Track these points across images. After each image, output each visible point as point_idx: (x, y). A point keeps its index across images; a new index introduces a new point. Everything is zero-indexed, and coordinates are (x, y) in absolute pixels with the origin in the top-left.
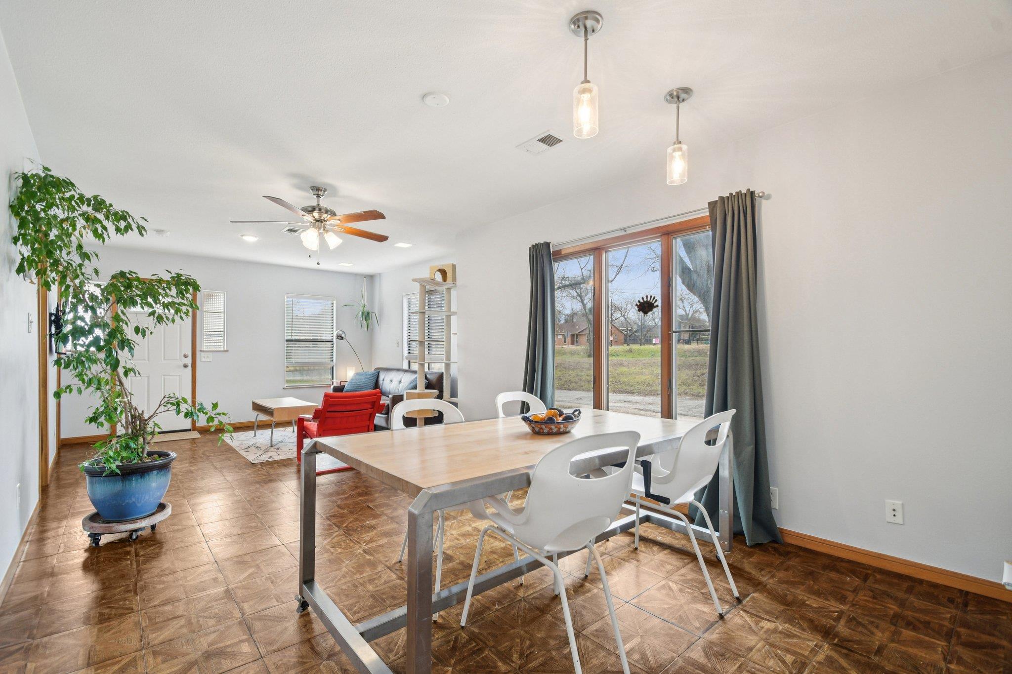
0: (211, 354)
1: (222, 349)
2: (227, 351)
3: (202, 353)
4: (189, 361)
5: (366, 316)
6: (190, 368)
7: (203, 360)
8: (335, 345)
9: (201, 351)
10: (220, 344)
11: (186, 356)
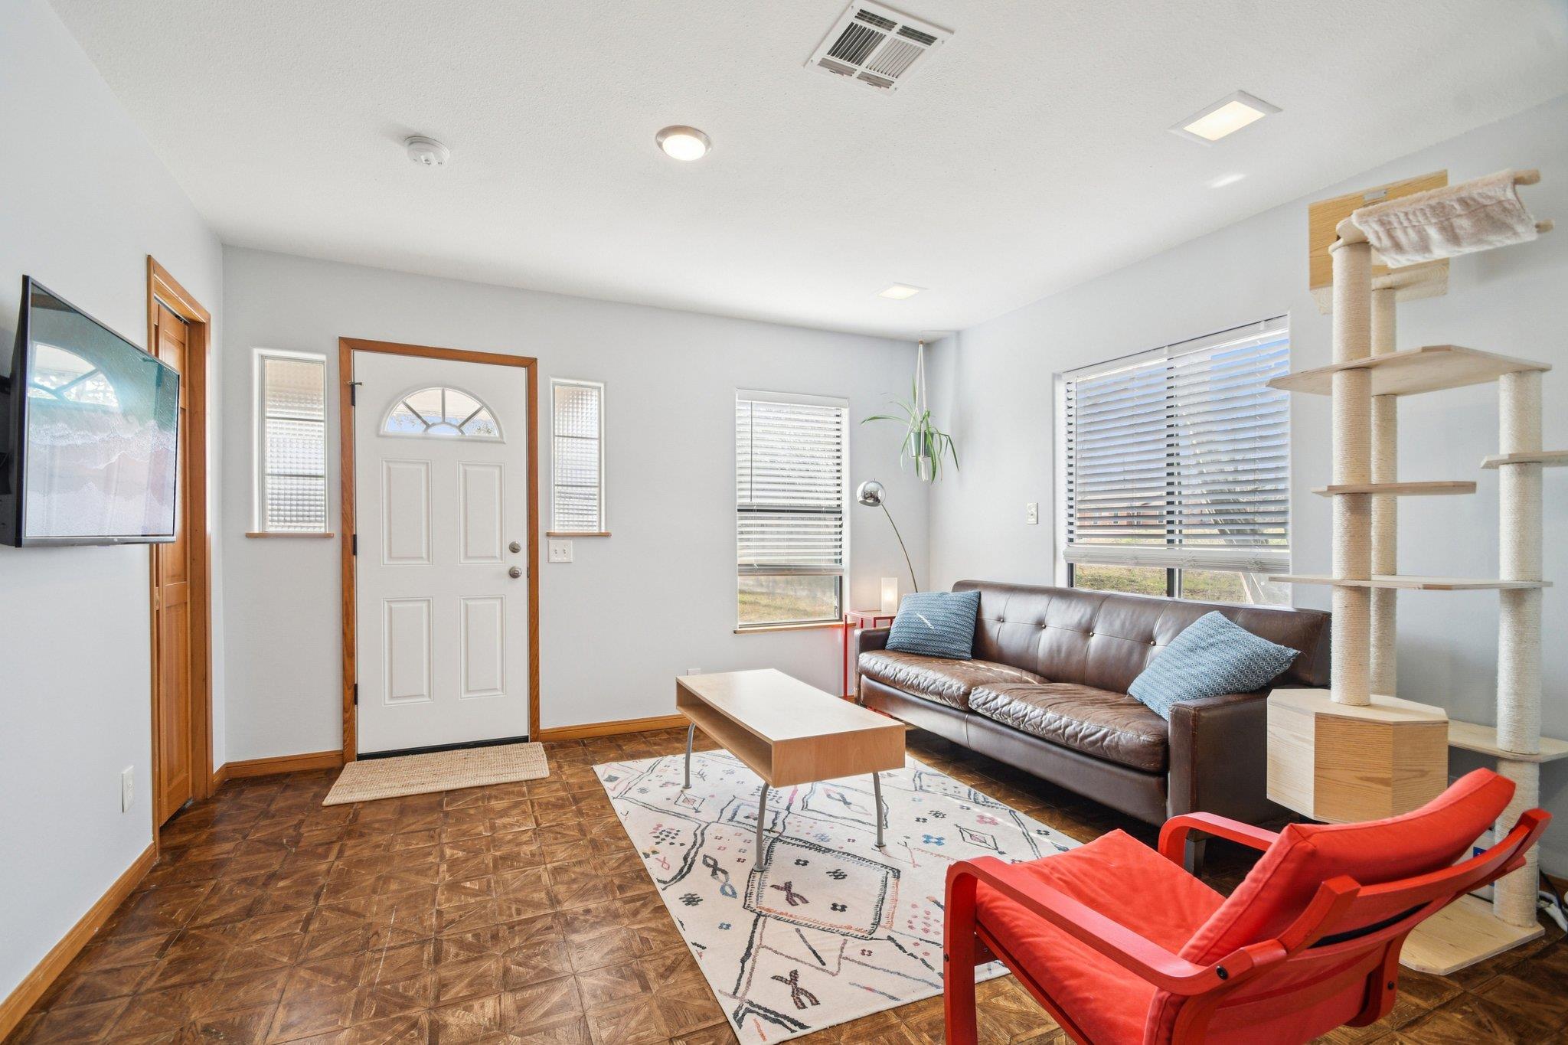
0: (570, 542)
1: (596, 530)
2: (607, 535)
3: (553, 542)
4: (521, 561)
5: (926, 443)
6: (523, 580)
7: (554, 558)
8: (846, 522)
9: (548, 535)
10: (590, 518)
11: (514, 549)
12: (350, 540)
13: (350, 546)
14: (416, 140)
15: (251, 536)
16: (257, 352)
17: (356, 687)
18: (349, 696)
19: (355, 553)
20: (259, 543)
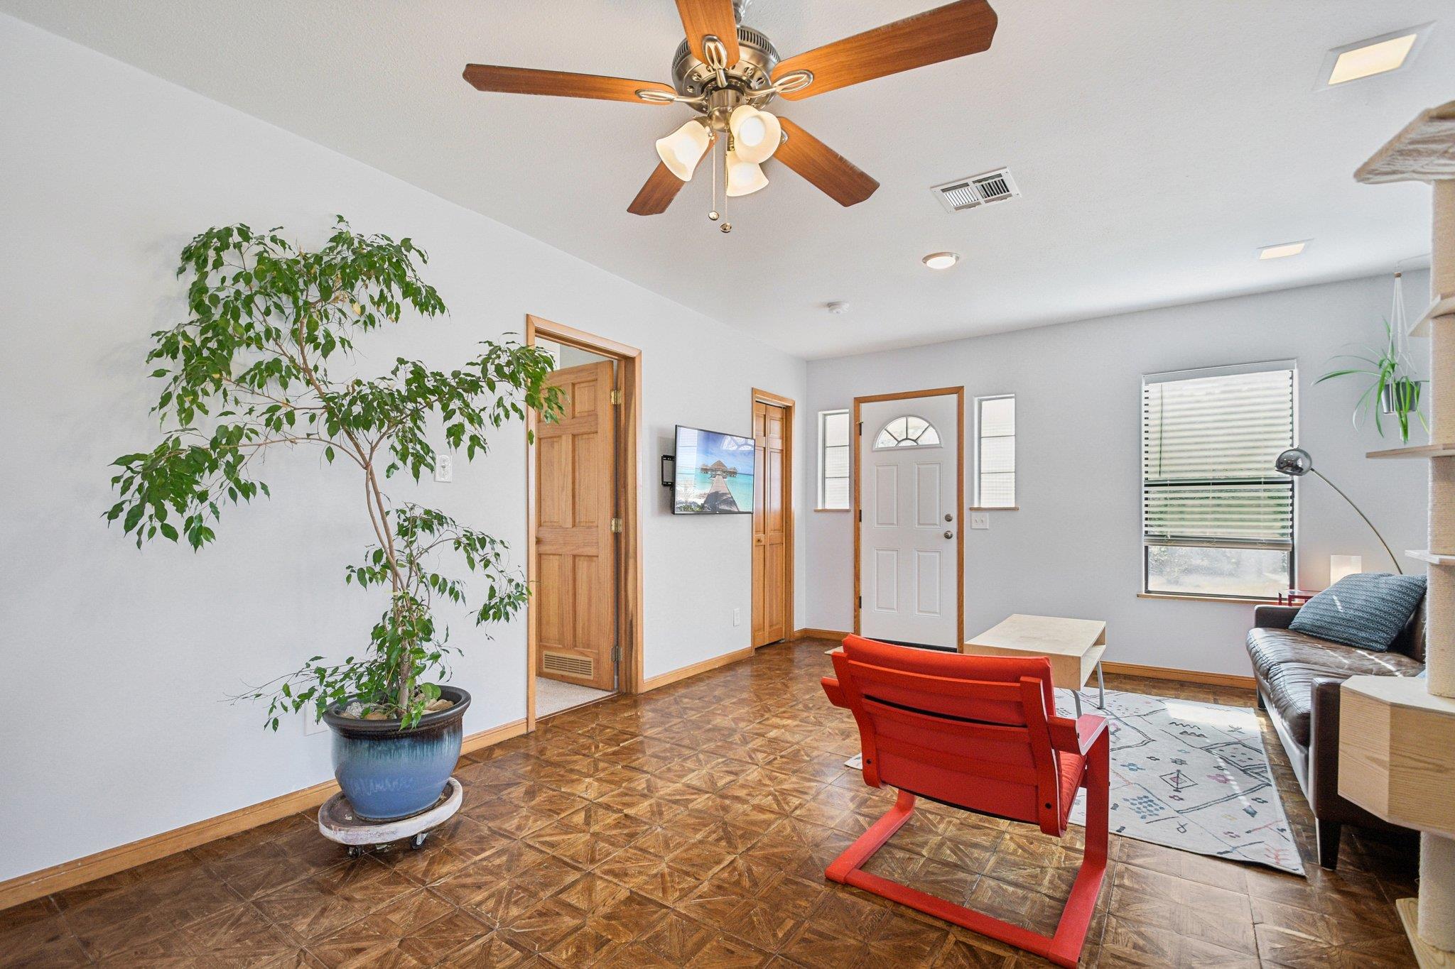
0: (986, 514)
1: (1010, 505)
2: (1015, 509)
3: (974, 514)
4: (952, 527)
6: (954, 540)
7: (974, 526)
8: (1297, 493)
9: (971, 509)
10: (1008, 497)
11: (948, 519)
12: (858, 512)
13: (859, 517)
14: (831, 305)
15: (817, 511)
16: (820, 414)
17: (860, 598)
18: (857, 603)
19: (860, 520)
20: (820, 514)
